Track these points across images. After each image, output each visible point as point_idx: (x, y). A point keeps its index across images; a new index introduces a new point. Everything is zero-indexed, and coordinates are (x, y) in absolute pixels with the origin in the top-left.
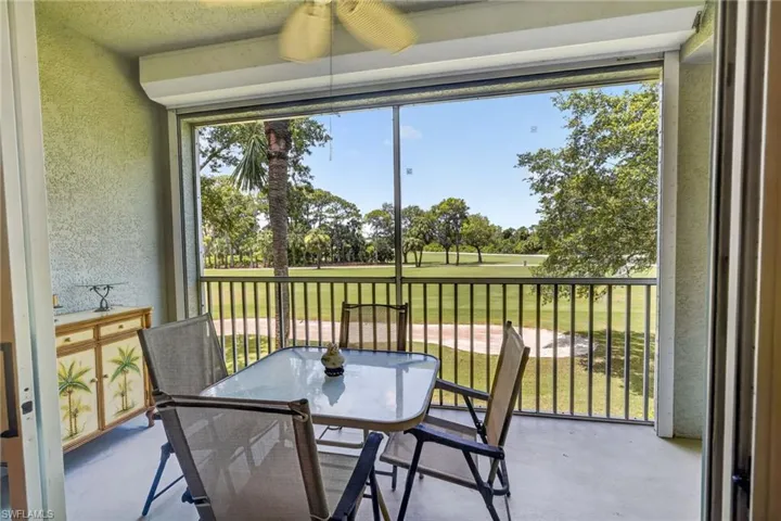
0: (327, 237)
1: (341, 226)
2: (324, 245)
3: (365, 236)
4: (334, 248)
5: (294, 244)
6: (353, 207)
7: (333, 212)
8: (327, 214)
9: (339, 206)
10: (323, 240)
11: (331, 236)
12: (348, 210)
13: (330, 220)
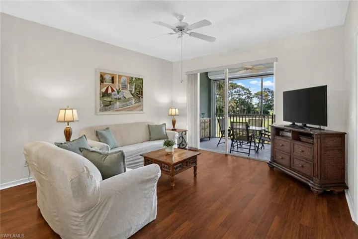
0: (235, 104)
1: (242, 99)
2: (233, 107)
3: (254, 104)
4: (238, 109)
5: (219, 107)
6: (248, 90)
7: (238, 92)
8: (235, 94)
9: (241, 89)
10: (233, 105)
11: (237, 103)
12: (245, 91)
13: (236, 96)
